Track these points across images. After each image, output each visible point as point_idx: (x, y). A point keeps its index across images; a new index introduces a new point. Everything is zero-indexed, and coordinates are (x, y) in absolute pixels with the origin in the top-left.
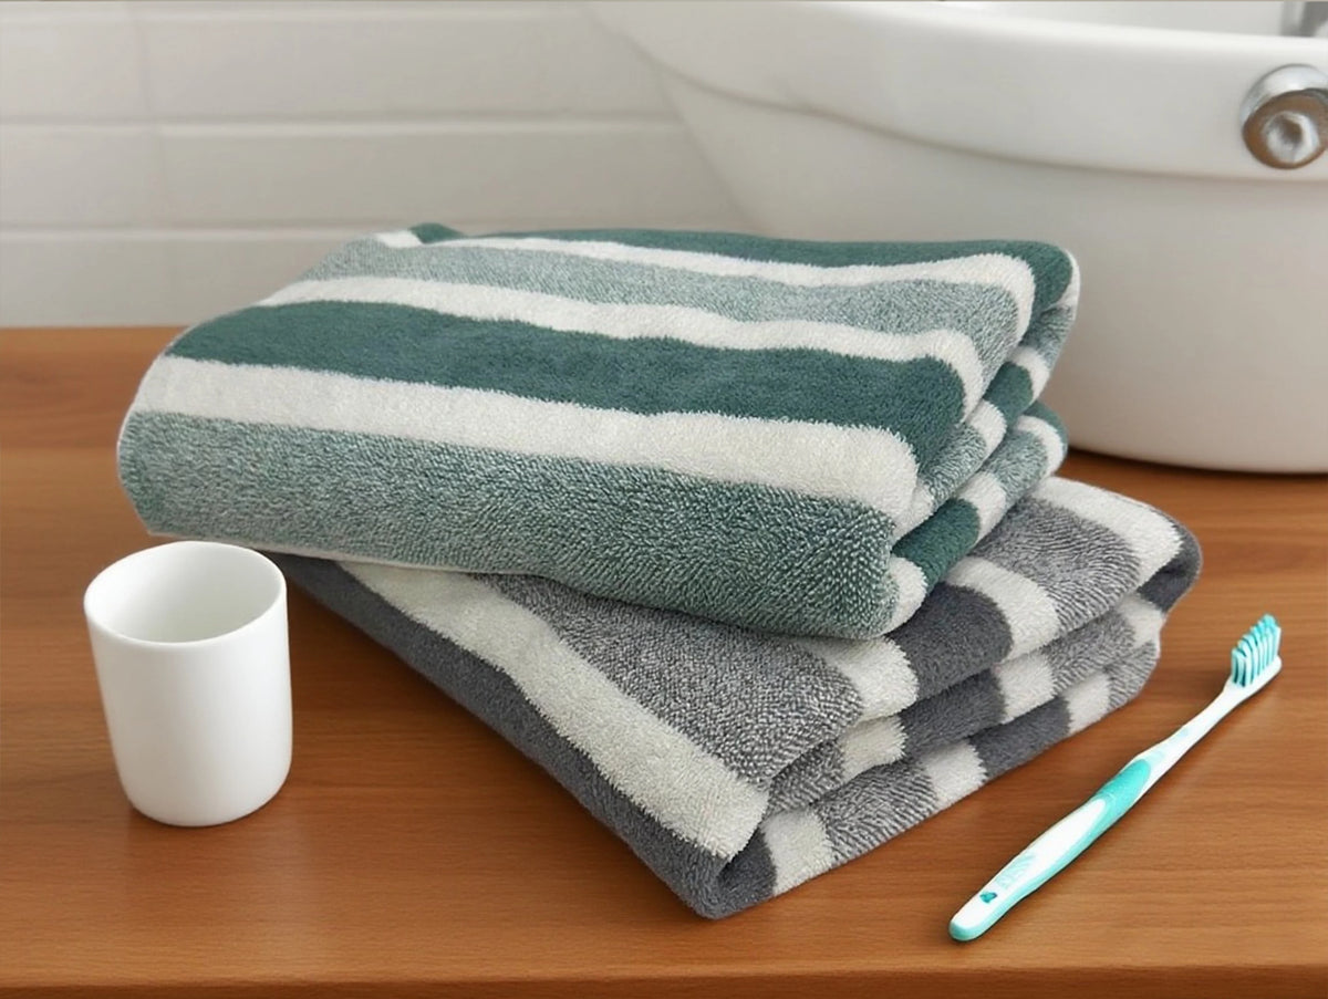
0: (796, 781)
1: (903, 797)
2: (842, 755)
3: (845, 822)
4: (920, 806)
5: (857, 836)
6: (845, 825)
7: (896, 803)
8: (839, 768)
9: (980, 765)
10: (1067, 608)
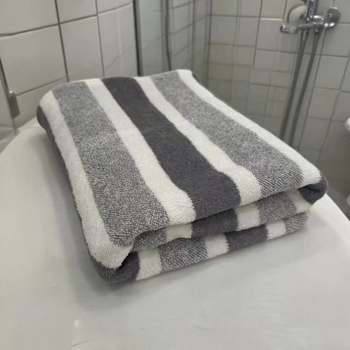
0: (147, 242)
1: (193, 250)
2: (165, 234)
3: (169, 255)
4: (200, 254)
5: (172, 262)
6: (168, 257)
7: (190, 252)
8: (165, 237)
9: (226, 242)
10: (266, 189)
